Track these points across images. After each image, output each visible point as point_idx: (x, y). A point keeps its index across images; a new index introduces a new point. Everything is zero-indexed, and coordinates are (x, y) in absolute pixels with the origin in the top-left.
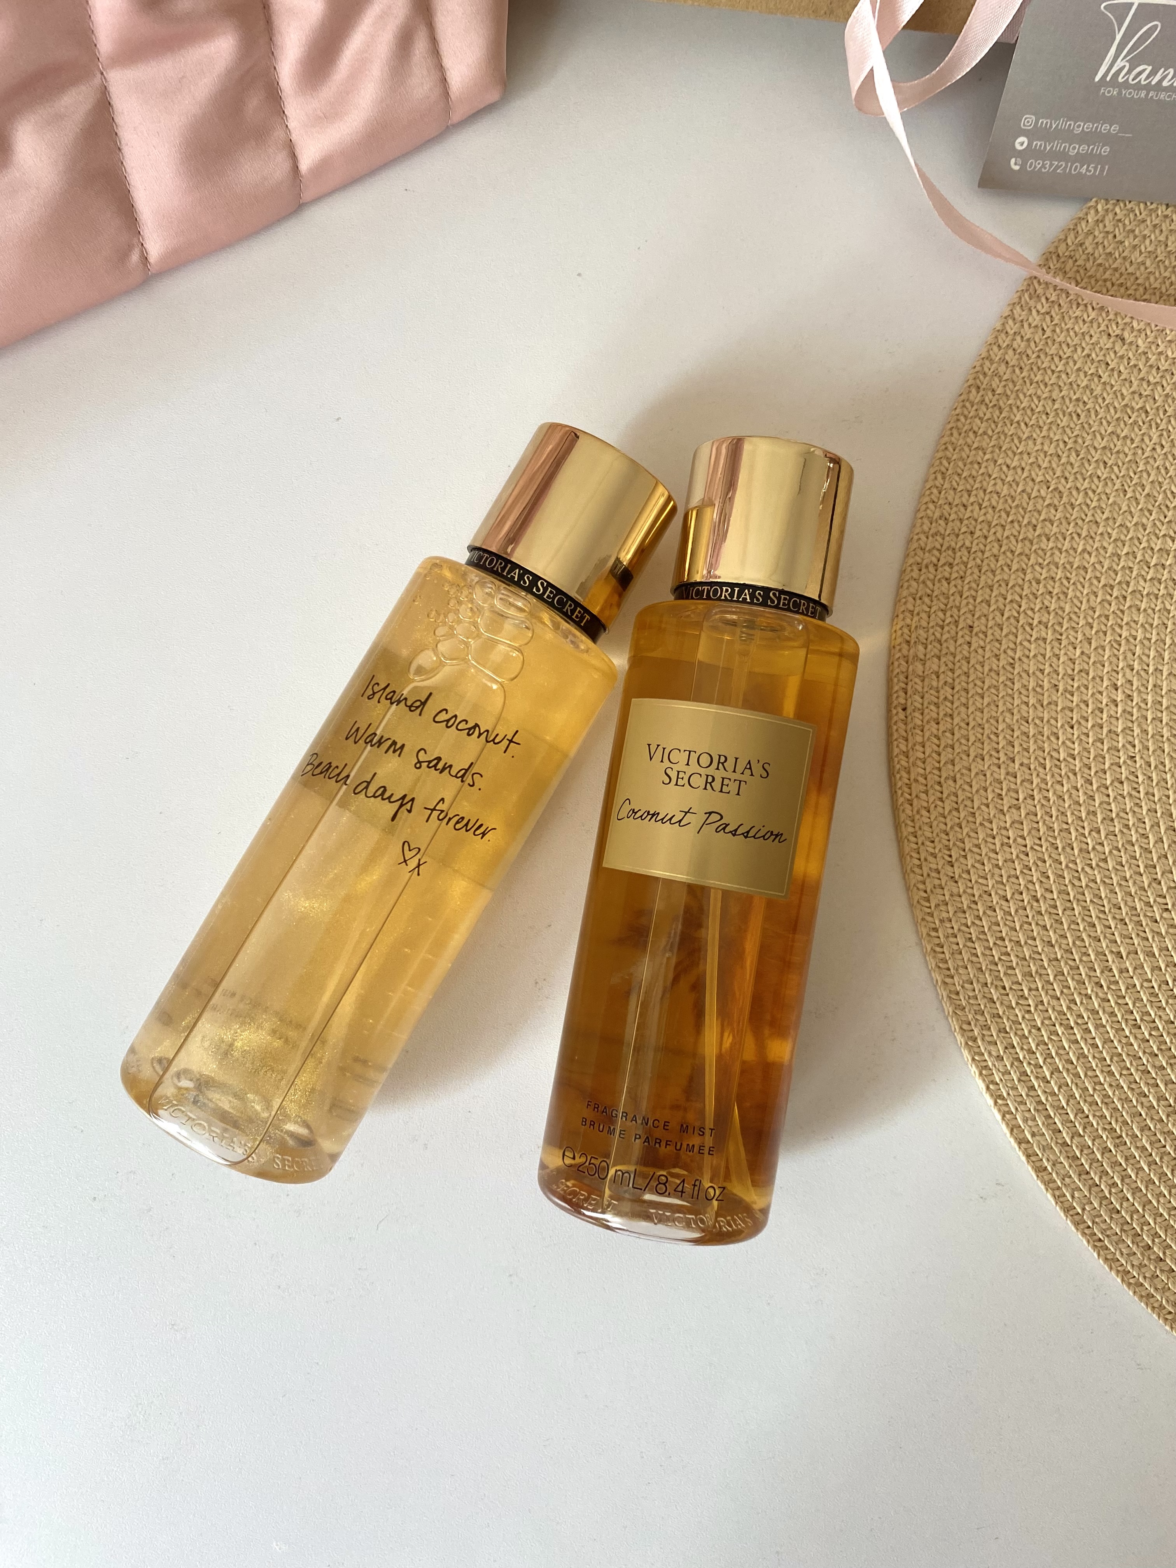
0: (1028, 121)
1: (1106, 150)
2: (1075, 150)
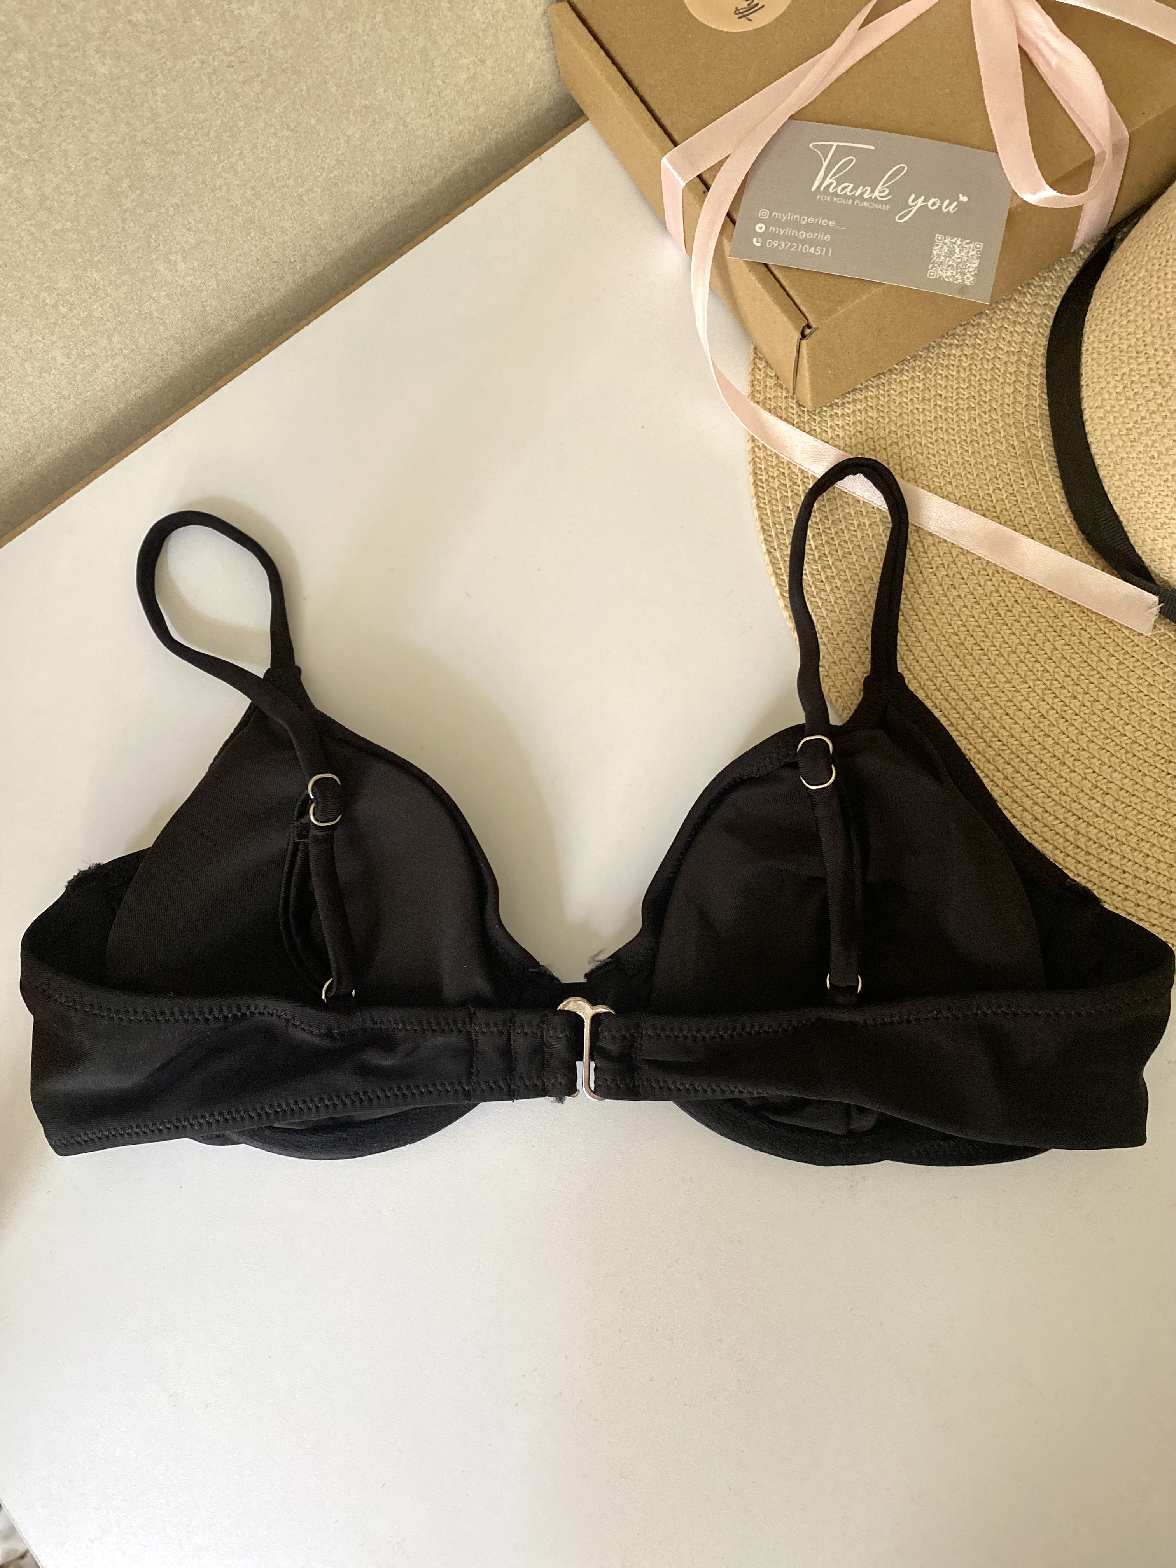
0: (764, 213)
1: (828, 238)
2: (803, 235)
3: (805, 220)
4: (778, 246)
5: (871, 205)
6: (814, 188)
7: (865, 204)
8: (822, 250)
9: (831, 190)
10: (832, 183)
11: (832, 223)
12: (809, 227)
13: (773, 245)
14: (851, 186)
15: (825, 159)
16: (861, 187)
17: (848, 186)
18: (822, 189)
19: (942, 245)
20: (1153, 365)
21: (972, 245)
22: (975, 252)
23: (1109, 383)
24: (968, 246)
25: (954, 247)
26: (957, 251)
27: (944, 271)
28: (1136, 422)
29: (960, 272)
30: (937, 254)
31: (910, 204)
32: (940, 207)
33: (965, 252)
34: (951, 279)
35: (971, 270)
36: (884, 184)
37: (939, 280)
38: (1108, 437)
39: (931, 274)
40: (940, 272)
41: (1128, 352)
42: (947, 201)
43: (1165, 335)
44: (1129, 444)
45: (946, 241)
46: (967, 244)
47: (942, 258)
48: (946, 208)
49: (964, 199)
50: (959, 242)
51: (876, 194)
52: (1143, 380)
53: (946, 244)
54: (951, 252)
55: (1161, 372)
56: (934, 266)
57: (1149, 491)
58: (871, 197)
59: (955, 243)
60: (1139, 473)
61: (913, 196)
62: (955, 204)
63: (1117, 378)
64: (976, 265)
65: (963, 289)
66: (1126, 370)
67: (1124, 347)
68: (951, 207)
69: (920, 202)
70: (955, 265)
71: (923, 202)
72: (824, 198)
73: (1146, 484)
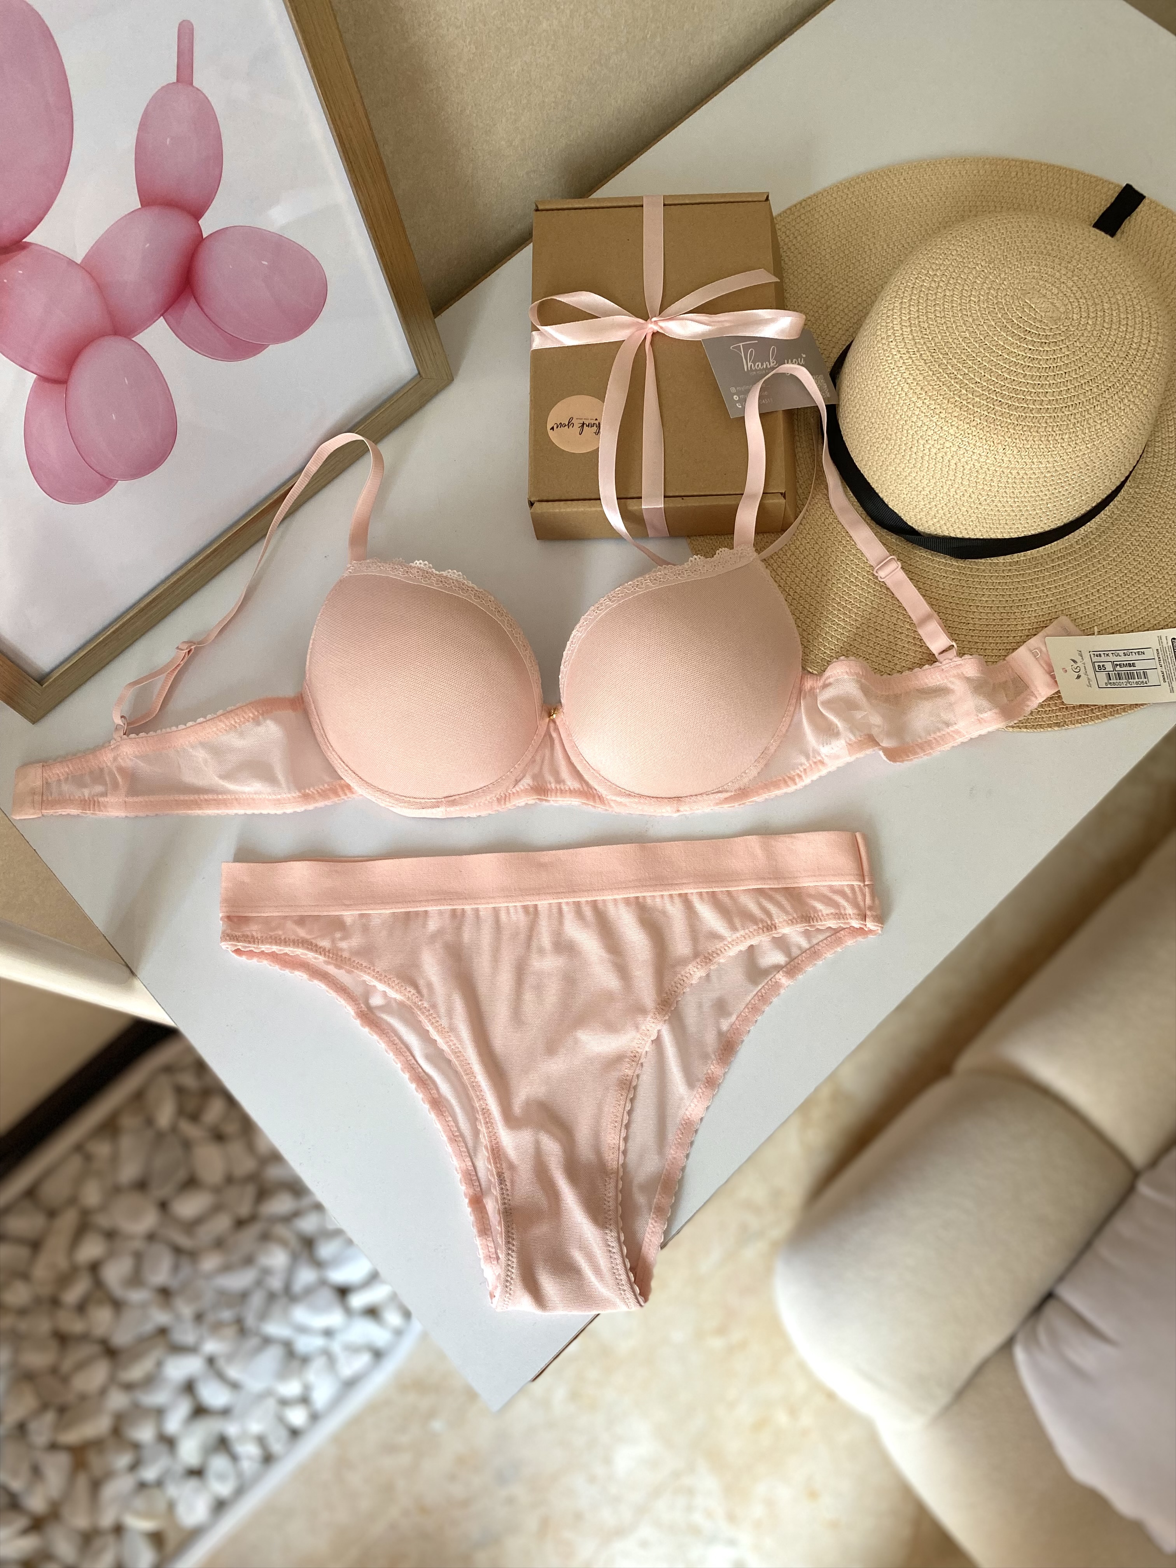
6: (746, 371)
14: (760, 364)
18: (749, 370)
20: (880, 432)
23: (862, 447)
28: (883, 461)
38: (872, 473)
41: (865, 430)
43: (880, 417)
44: (884, 473)
52: (878, 440)
55: (885, 434)
57: (902, 492)
58: (769, 367)
60: (895, 485)
63: (865, 443)
66: (868, 438)
67: (863, 427)
73: (900, 489)
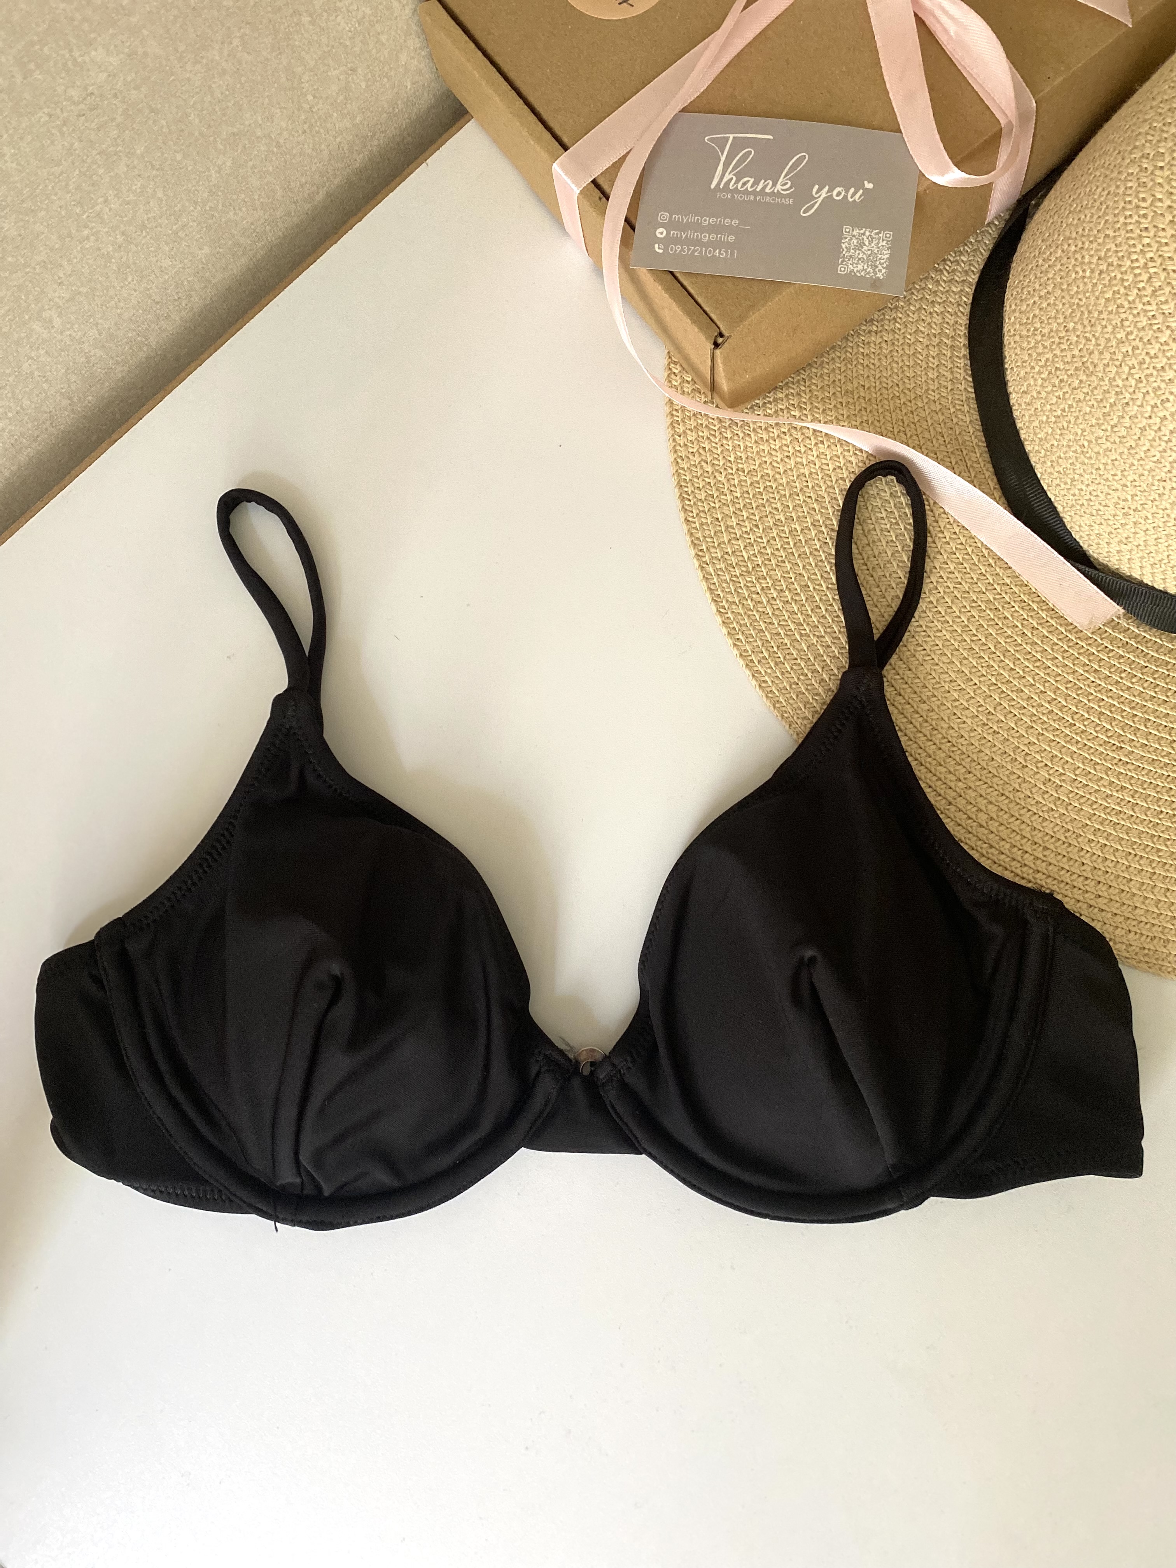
0: (664, 216)
1: (731, 238)
2: (706, 238)
3: (706, 221)
4: (680, 251)
5: (773, 200)
6: (713, 186)
7: (768, 199)
8: (726, 252)
9: (731, 187)
10: (732, 179)
11: (735, 222)
12: (711, 229)
13: (676, 250)
14: (752, 180)
15: (722, 154)
16: (763, 181)
17: (748, 181)
18: (721, 187)
19: (851, 236)
21: (881, 235)
22: (885, 242)
23: (1033, 368)
24: (877, 236)
25: (863, 239)
26: (867, 243)
27: (855, 265)
28: (1063, 410)
29: (871, 265)
30: (846, 248)
31: (816, 196)
32: (846, 197)
33: (874, 242)
34: (862, 274)
35: (882, 261)
36: (784, 177)
37: (851, 276)
38: (1036, 424)
39: (842, 270)
40: (851, 266)
41: (1049, 337)
42: (852, 190)
44: (1059, 432)
45: (855, 233)
46: (877, 234)
47: (852, 251)
48: (851, 197)
49: (869, 186)
50: (867, 234)
51: (779, 187)
52: (1067, 367)
53: (854, 236)
54: (861, 245)
56: (843, 261)
57: (1082, 479)
58: (773, 192)
59: (864, 234)
60: (1071, 461)
61: (817, 187)
62: (861, 191)
63: (1041, 364)
64: (888, 256)
65: (876, 283)
66: (1049, 356)
67: (1046, 331)
68: (857, 197)
69: (824, 193)
70: (865, 258)
71: (827, 193)
72: (724, 196)
73: (1078, 472)
